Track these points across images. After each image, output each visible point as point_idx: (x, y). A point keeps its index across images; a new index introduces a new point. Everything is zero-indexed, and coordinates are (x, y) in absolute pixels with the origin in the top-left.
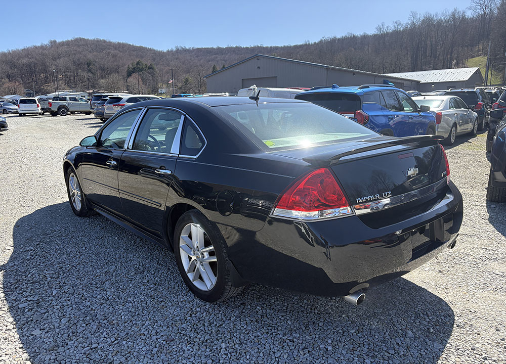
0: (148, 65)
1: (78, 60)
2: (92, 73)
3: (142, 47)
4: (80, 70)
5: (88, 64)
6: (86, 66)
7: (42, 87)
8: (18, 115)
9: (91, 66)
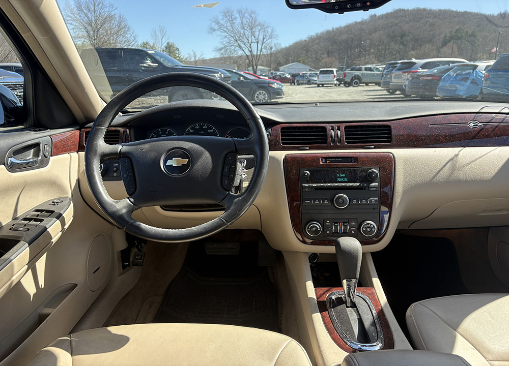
0: (470, 32)
1: (393, 32)
2: (404, 45)
3: (467, 12)
4: (392, 43)
5: (401, 36)
6: (399, 38)
7: (354, 62)
8: (317, 86)
9: (404, 38)
